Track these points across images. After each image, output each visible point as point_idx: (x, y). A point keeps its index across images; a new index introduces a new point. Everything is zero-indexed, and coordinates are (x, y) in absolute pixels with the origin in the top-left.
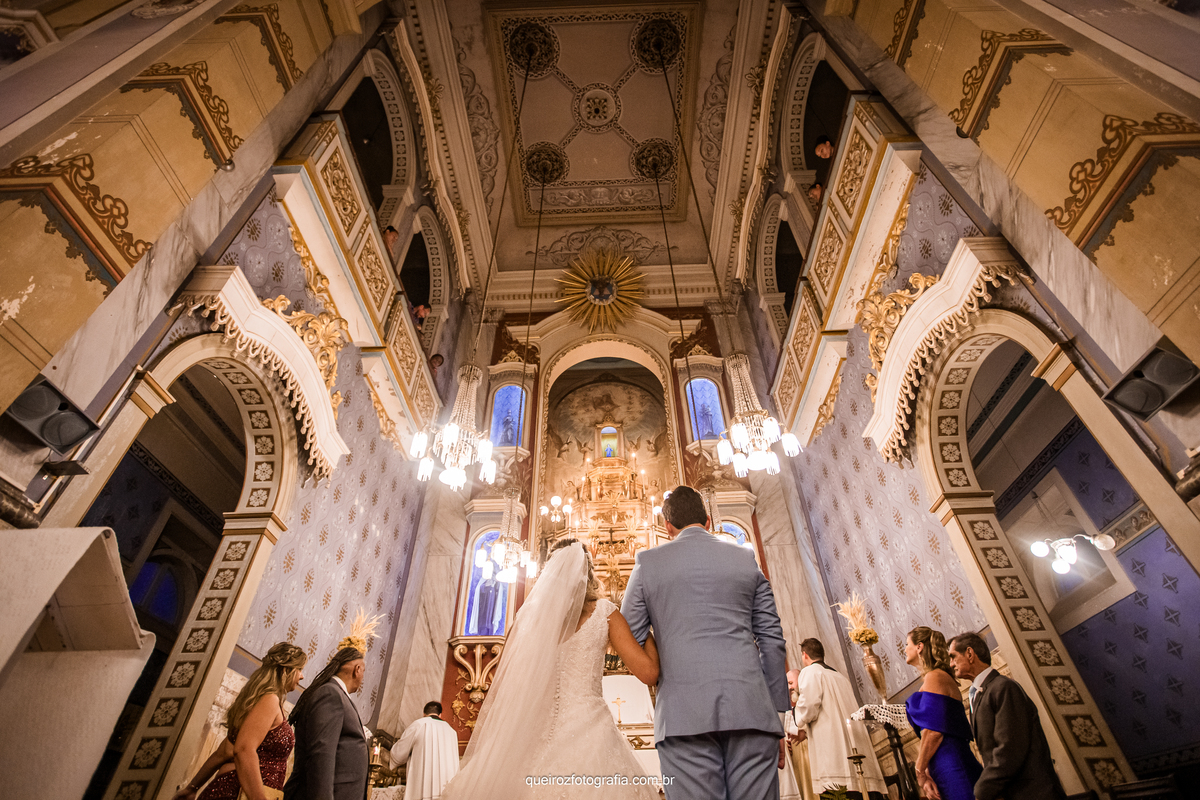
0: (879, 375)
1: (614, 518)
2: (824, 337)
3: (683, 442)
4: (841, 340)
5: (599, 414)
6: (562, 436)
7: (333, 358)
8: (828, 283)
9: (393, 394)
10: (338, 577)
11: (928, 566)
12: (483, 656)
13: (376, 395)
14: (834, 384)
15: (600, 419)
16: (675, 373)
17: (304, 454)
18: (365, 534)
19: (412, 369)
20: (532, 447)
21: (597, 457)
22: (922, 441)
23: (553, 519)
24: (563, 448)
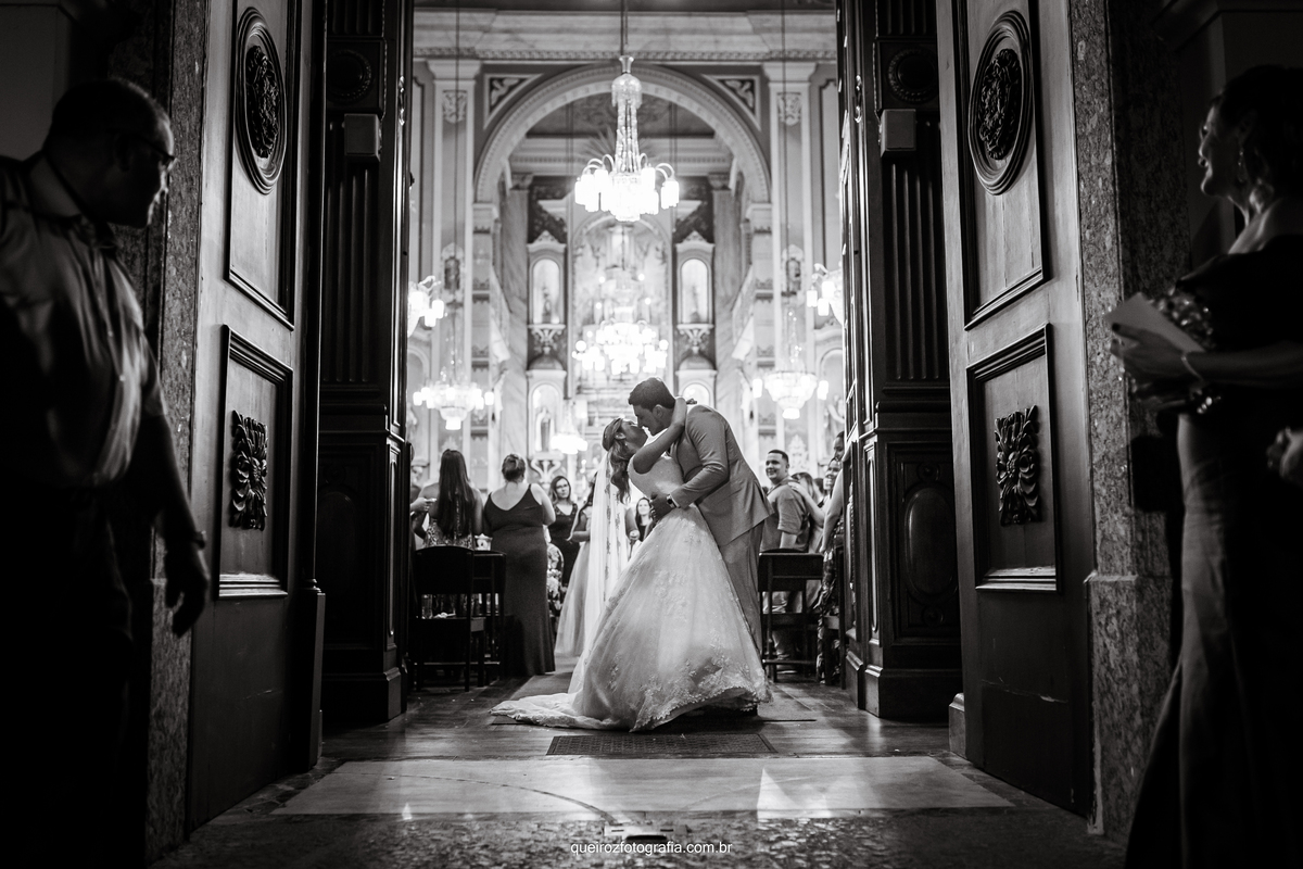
3: (675, 321)
12: (548, 466)
16: (675, 253)
20: (566, 321)
21: (608, 265)
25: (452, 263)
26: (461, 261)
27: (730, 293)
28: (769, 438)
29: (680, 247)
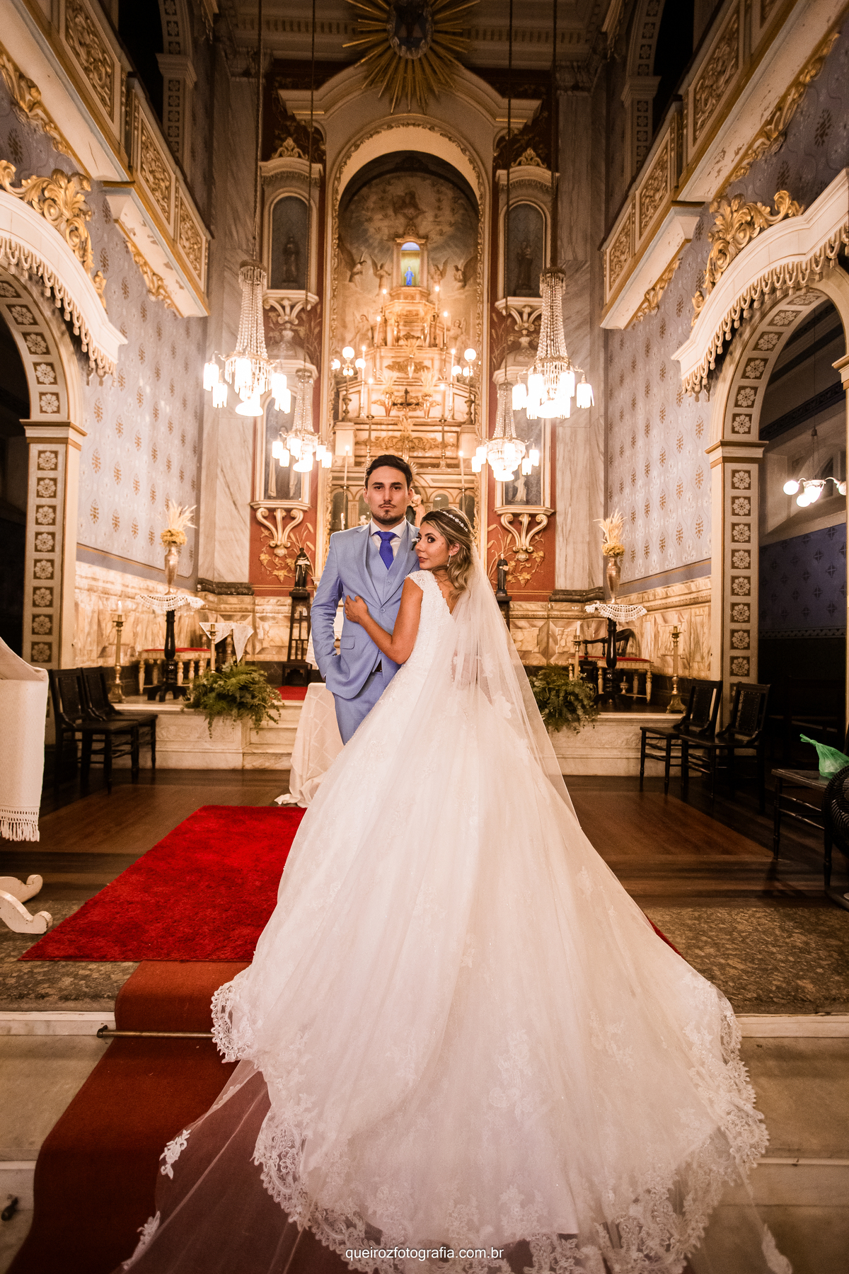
0: (707, 297)
1: (411, 369)
2: (673, 209)
3: (493, 298)
4: (692, 214)
5: (399, 223)
6: (354, 251)
7: (83, 232)
8: (702, 126)
9: (154, 242)
10: (141, 461)
11: (688, 495)
12: (283, 518)
13: (134, 245)
14: (669, 269)
15: (401, 231)
16: (496, 189)
17: (85, 357)
18: (156, 414)
19: (169, 198)
20: (320, 292)
21: (394, 285)
22: (724, 380)
23: (345, 373)
24: (355, 270)
29: (505, 176)
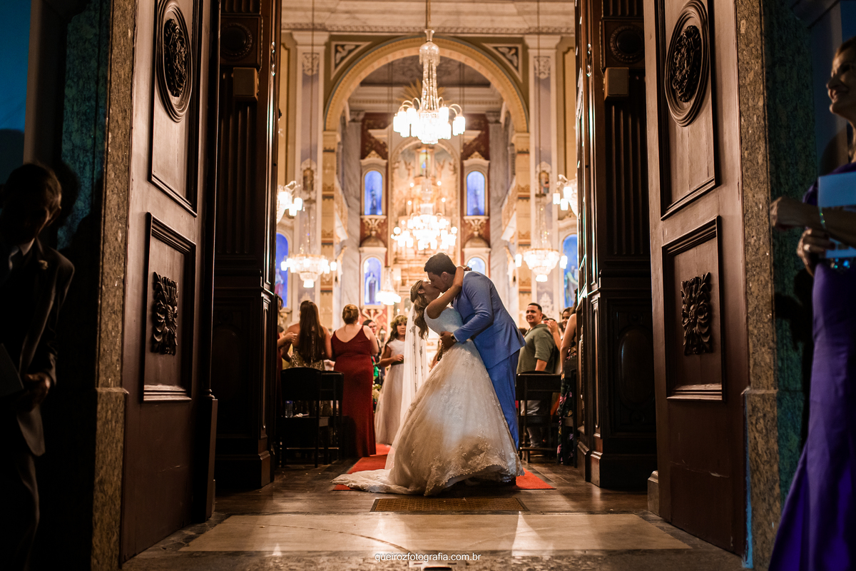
3: (462, 214)
12: (374, 313)
16: (462, 167)
25: (308, 173)
26: (315, 171)
27: (500, 195)
28: (526, 295)
29: (466, 163)
